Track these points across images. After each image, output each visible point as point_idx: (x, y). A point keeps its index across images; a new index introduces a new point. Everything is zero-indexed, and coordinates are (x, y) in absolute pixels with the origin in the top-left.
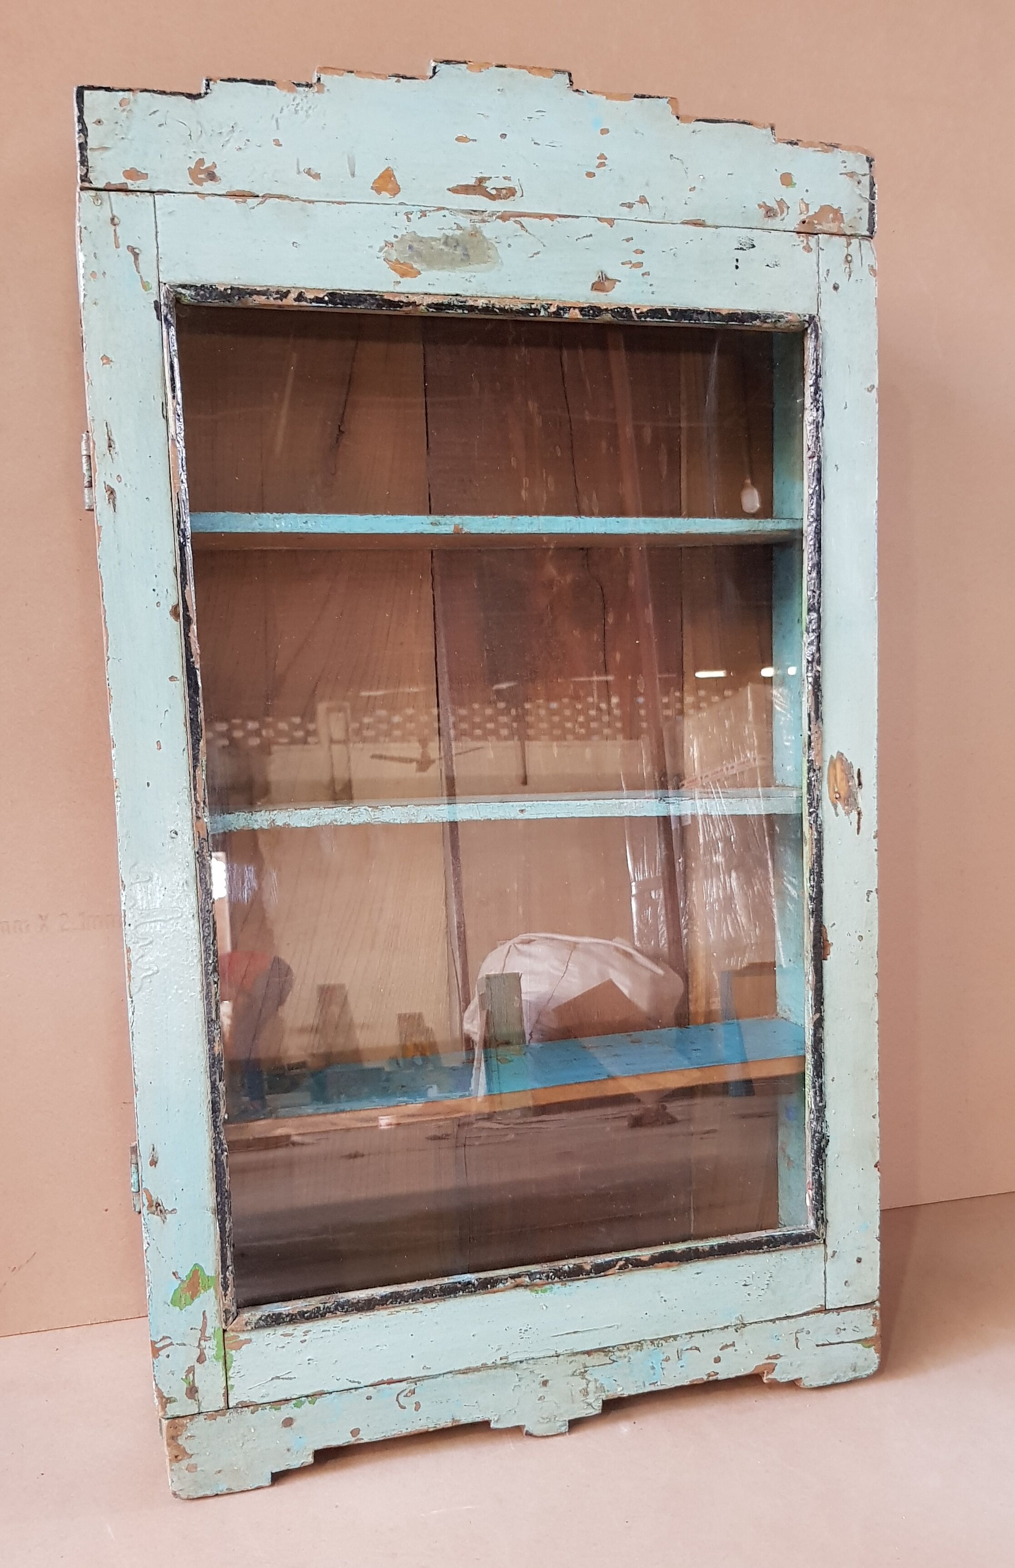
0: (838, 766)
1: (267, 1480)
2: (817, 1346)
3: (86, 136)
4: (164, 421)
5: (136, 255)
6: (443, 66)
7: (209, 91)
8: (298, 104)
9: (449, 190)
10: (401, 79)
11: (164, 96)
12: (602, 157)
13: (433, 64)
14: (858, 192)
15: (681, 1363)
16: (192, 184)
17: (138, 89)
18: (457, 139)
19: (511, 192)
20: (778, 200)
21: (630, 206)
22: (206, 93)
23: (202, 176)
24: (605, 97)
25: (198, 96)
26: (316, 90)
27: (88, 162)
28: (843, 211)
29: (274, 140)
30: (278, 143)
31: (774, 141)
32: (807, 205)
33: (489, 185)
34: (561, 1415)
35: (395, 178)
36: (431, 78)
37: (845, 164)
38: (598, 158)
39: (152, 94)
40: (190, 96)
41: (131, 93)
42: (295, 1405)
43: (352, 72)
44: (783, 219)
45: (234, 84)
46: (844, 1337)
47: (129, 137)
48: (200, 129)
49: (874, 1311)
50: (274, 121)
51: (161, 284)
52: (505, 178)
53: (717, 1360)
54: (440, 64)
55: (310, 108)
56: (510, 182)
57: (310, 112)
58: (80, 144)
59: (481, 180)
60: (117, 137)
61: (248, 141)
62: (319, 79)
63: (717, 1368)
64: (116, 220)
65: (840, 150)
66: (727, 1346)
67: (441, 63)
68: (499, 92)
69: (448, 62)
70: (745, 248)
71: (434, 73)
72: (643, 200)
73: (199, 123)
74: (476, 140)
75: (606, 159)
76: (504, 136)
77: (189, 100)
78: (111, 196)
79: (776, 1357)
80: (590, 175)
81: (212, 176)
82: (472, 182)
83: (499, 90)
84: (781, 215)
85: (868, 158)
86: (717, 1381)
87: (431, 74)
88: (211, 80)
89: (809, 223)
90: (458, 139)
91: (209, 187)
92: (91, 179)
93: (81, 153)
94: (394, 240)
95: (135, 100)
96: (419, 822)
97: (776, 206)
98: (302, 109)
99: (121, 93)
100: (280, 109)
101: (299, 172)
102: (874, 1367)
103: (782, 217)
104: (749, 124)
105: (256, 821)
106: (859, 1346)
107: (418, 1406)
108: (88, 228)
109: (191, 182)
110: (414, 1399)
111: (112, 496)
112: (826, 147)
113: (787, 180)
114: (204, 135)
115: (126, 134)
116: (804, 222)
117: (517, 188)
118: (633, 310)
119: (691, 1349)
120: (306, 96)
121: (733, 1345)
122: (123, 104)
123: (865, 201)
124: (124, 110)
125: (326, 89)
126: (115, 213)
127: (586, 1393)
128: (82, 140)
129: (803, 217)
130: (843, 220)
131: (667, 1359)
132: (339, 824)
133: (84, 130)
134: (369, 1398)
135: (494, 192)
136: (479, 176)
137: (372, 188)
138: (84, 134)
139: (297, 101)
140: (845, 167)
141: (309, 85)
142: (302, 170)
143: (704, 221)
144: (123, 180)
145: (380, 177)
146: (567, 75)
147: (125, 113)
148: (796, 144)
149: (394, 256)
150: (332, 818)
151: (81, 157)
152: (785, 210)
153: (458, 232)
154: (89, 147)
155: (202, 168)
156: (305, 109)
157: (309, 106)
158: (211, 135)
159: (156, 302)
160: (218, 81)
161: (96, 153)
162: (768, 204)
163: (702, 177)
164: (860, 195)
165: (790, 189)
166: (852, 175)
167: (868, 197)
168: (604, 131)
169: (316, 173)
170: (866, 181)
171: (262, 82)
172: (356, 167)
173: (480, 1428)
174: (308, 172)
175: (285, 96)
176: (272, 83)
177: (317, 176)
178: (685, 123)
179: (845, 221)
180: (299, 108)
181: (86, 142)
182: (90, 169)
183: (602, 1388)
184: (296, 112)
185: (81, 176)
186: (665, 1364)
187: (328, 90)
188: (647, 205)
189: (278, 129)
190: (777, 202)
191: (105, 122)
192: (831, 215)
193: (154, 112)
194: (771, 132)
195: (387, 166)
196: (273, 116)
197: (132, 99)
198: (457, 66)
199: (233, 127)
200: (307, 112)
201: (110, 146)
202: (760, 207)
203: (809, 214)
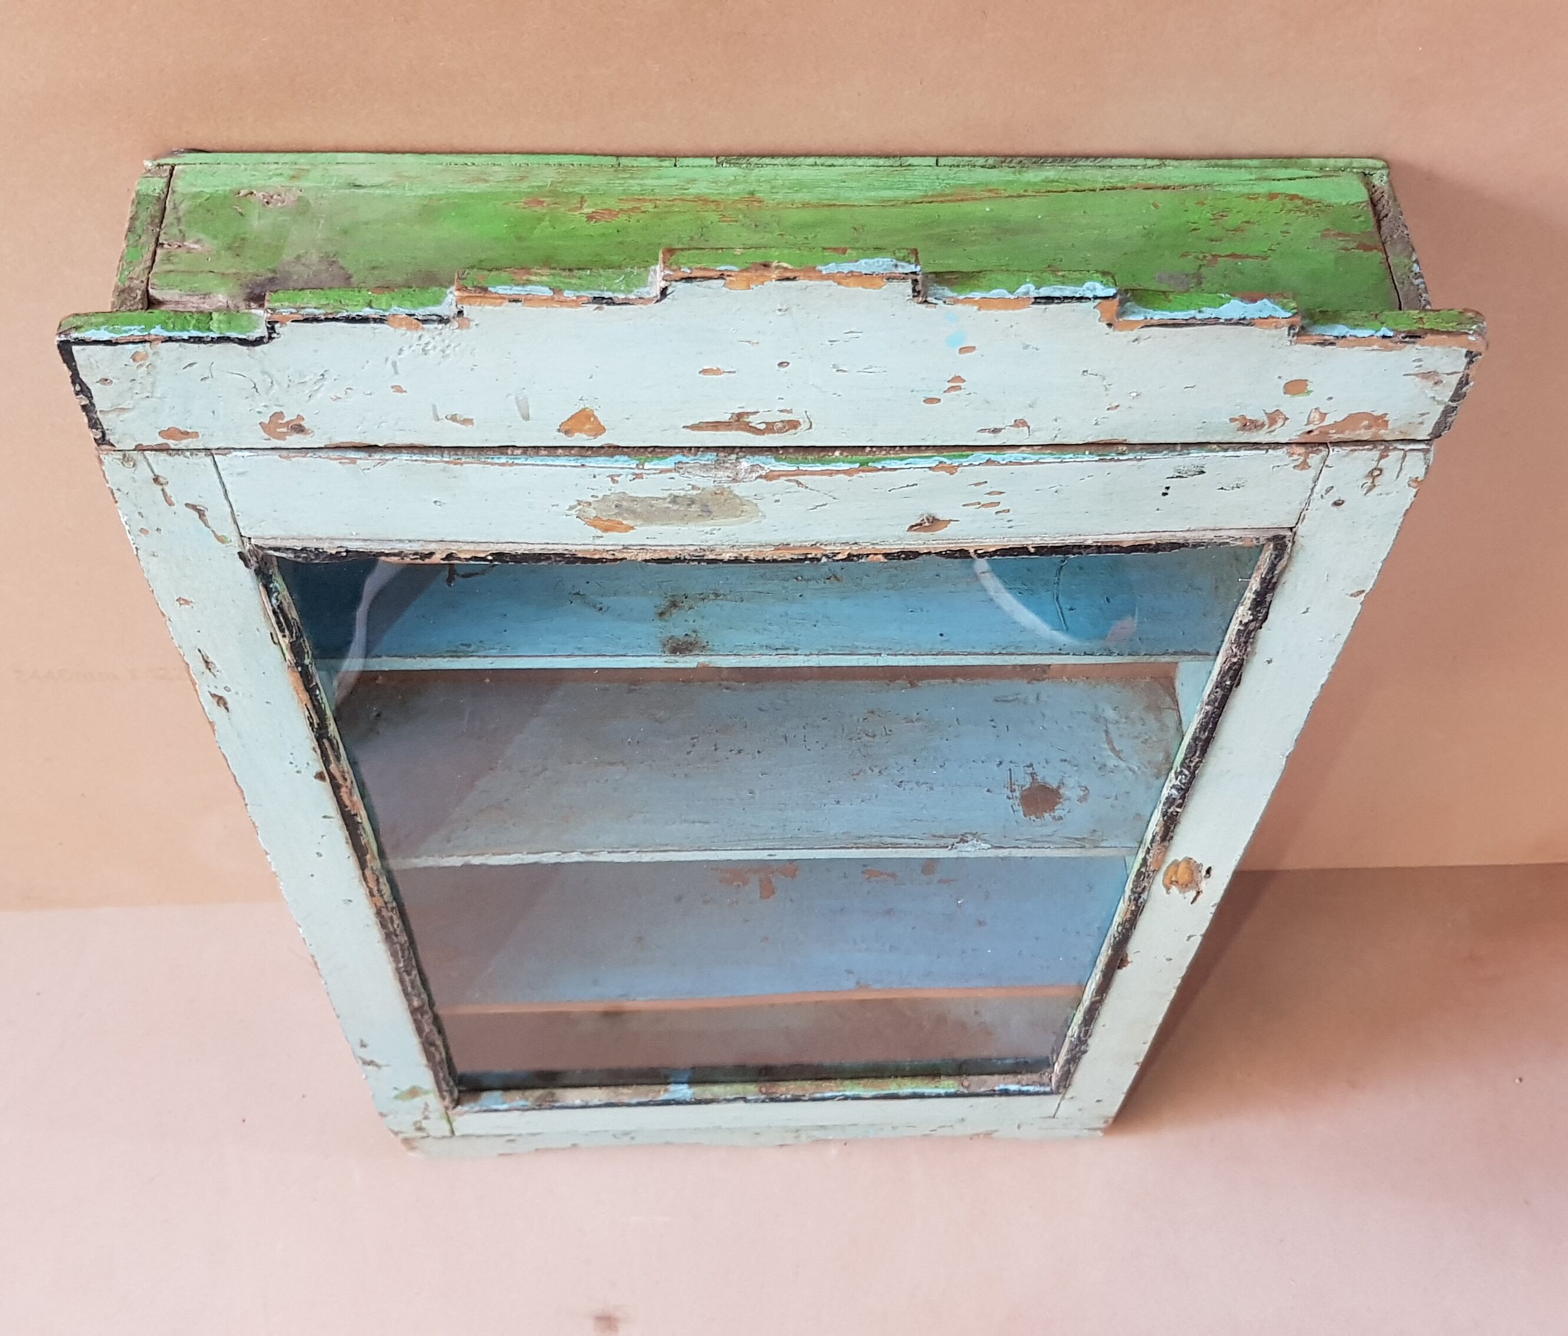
0: (1182, 867)
3: (90, 397)
4: (277, 647)
5: (201, 514)
6: (681, 285)
7: (275, 334)
8: (427, 344)
9: (684, 427)
10: (604, 307)
11: (202, 346)
12: (958, 379)
13: (661, 284)
14: (1432, 393)
16: (269, 439)
17: (157, 341)
18: (701, 372)
19: (793, 424)
20: (1270, 411)
21: (994, 430)
22: (270, 338)
23: (285, 430)
24: (976, 308)
25: (259, 341)
26: (456, 327)
27: (101, 424)
28: (1392, 417)
29: (393, 387)
30: (399, 389)
31: (1290, 342)
32: (1323, 416)
33: (755, 419)
35: (594, 418)
36: (656, 302)
38: (950, 381)
39: (183, 344)
40: (244, 342)
41: (148, 344)
43: (516, 301)
44: (1274, 430)
45: (315, 324)
47: (158, 395)
48: (269, 380)
50: (390, 364)
51: (246, 540)
52: (783, 410)
54: (674, 283)
55: (448, 346)
56: (790, 415)
57: (448, 352)
58: (84, 407)
59: (741, 415)
60: (138, 396)
61: (350, 388)
62: (460, 314)
64: (161, 480)
67: (676, 281)
68: (779, 313)
69: (687, 281)
70: (1185, 475)
71: (663, 294)
72: (1020, 423)
73: (264, 372)
74: (734, 372)
75: (964, 381)
76: (784, 364)
77: (244, 346)
78: (148, 457)
80: (933, 399)
81: (299, 429)
82: (726, 417)
83: (780, 310)
84: (1269, 427)
85: (1469, 352)
87: (657, 295)
88: (276, 324)
89: (1322, 431)
90: (705, 372)
91: (295, 440)
92: (112, 440)
93: (87, 416)
94: (591, 500)
95: (157, 354)
97: (1265, 419)
98: (435, 348)
99: (131, 346)
100: (398, 350)
101: (437, 420)
103: (1273, 427)
104: (1248, 324)
108: (121, 488)
109: (267, 437)
111: (221, 702)
112: (1394, 342)
113: (1297, 387)
114: (276, 386)
115: (151, 392)
117: (801, 420)
118: (972, 551)
120: (440, 335)
122: (137, 358)
123: (1440, 404)
124: (140, 365)
125: (472, 324)
126: (157, 473)
128: (85, 402)
129: (1313, 426)
130: (1387, 426)
133: (84, 392)
135: (763, 426)
136: (738, 409)
137: (558, 431)
138: (87, 396)
139: (426, 338)
140: (1419, 366)
141: (443, 320)
142: (442, 416)
143: (1125, 440)
144: (161, 440)
145: (569, 419)
146: (909, 283)
147: (144, 369)
148: (1335, 343)
149: (592, 513)
151: (89, 420)
152: (1281, 421)
153: (695, 492)
154: (98, 409)
155: (280, 421)
156: (439, 348)
157: (445, 344)
158: (289, 385)
159: (240, 554)
160: (289, 323)
161: (112, 414)
162: (1250, 417)
163: (1136, 393)
164: (1433, 398)
165: (1301, 398)
166: (1427, 375)
167: (1447, 399)
168: (968, 349)
169: (467, 419)
170: (1453, 380)
171: (364, 322)
172: (530, 409)
174: (453, 418)
175: (404, 333)
176: (381, 322)
177: (467, 422)
179: (1391, 426)
180: (429, 347)
181: (92, 403)
182: (106, 431)
184: (425, 351)
185: (95, 440)
187: (477, 325)
188: (1026, 428)
189: (396, 373)
190: (1266, 413)
191: (114, 381)
192: (1366, 423)
193: (191, 365)
194: (1287, 333)
195: (582, 407)
196: (387, 359)
197: (150, 351)
198: (706, 283)
199: (322, 375)
200: (443, 351)
201: (130, 407)
202: (1232, 420)
203: (1325, 423)
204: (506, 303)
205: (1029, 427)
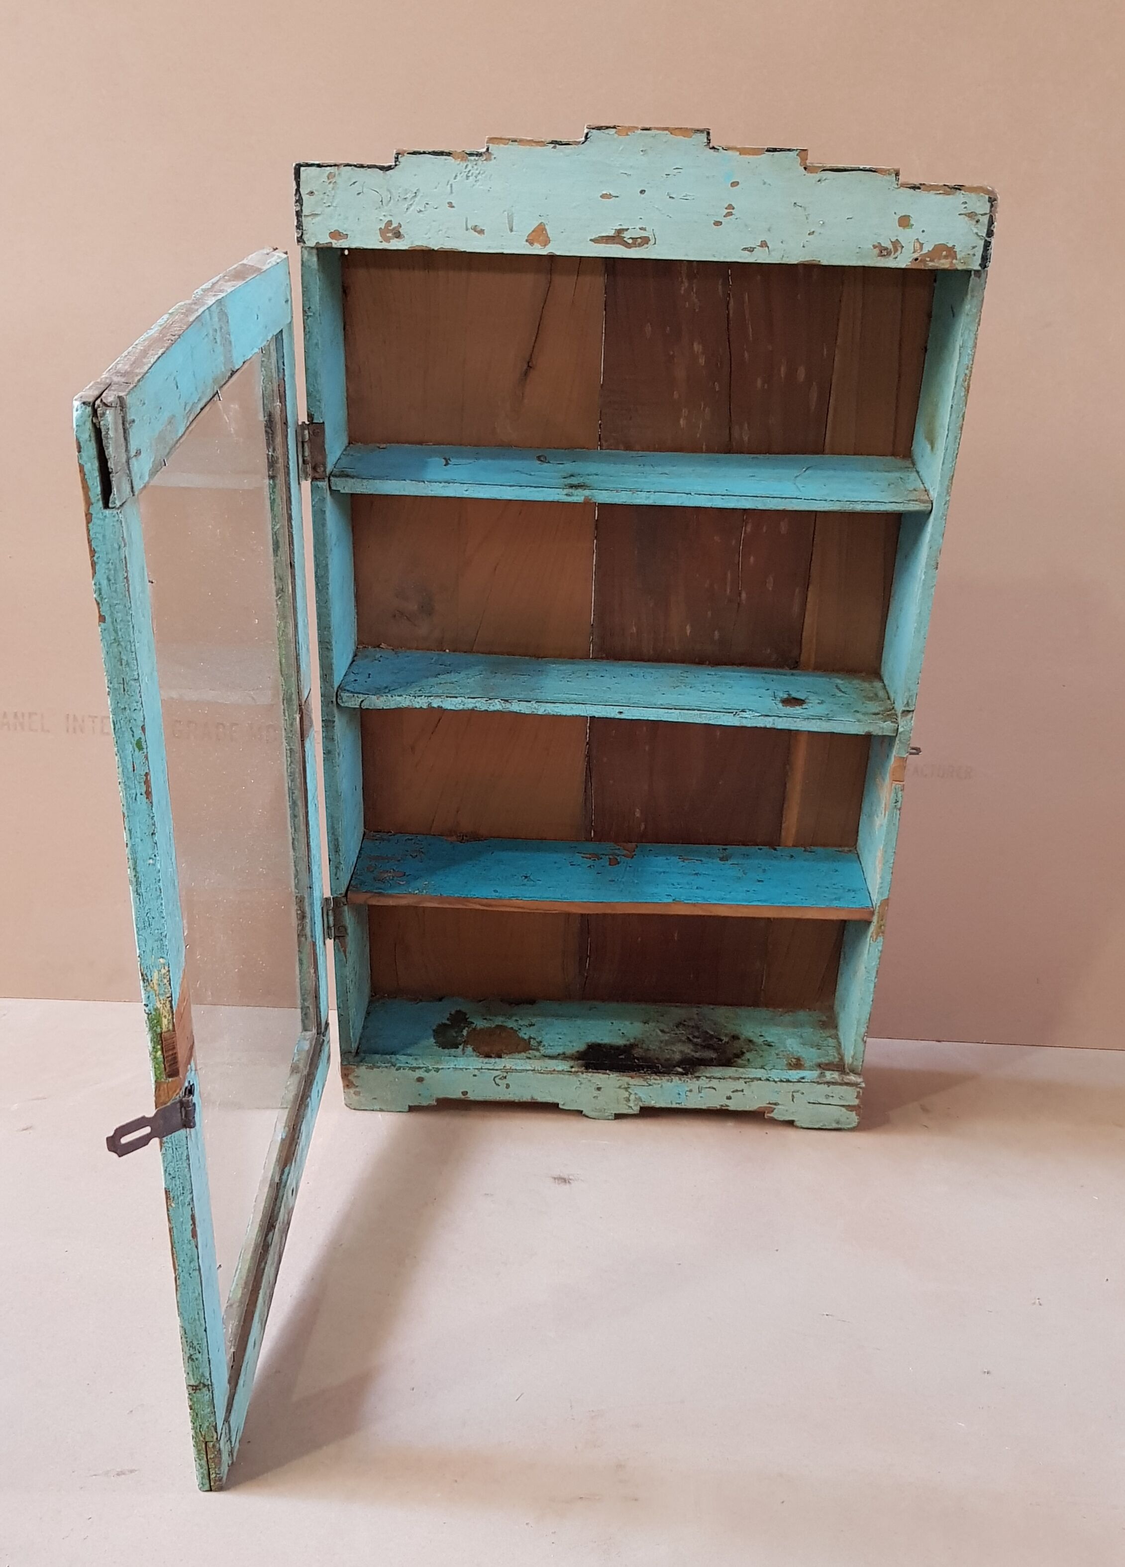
1: (407, 1108)
2: (809, 1103)
3: (302, 205)
6: (594, 131)
7: (397, 163)
8: (469, 171)
9: (591, 240)
10: (557, 146)
11: (362, 169)
12: (730, 207)
13: (586, 131)
14: (975, 231)
15: (701, 1095)
16: (381, 242)
17: (341, 164)
18: (601, 197)
19: (646, 240)
20: (893, 240)
21: (751, 250)
22: (396, 165)
23: (390, 235)
24: (738, 153)
25: (389, 168)
26: (484, 158)
27: (302, 226)
28: (957, 249)
29: (448, 203)
30: (451, 205)
31: (896, 186)
32: (922, 245)
33: (627, 235)
34: (609, 1109)
35: (546, 231)
36: (583, 143)
37: (966, 205)
38: (726, 208)
39: (353, 167)
40: (382, 168)
41: (336, 167)
42: (426, 1071)
43: (515, 141)
44: (896, 258)
45: (418, 155)
46: (830, 1101)
47: (334, 204)
48: (389, 196)
49: (858, 1090)
50: (449, 186)
52: (641, 229)
53: (729, 1098)
54: (592, 130)
55: (479, 173)
56: (645, 232)
57: (479, 177)
58: (297, 212)
59: (620, 231)
60: (325, 205)
61: (427, 204)
62: (488, 149)
63: (728, 1102)
65: (962, 192)
66: (737, 1091)
67: (593, 128)
68: (642, 153)
69: (599, 128)
71: (586, 138)
72: (764, 244)
73: (389, 190)
74: (617, 197)
75: (733, 209)
76: (642, 192)
77: (382, 172)
79: (776, 1104)
80: (718, 223)
81: (398, 235)
82: (612, 233)
83: (642, 151)
84: (894, 254)
85: (990, 198)
86: (727, 1110)
87: (583, 139)
88: (399, 154)
89: (921, 261)
90: (603, 196)
91: (394, 243)
92: (305, 239)
93: (297, 219)
95: (339, 174)
96: (539, 713)
97: (890, 247)
98: (472, 175)
99: (328, 168)
100: (454, 175)
101: (467, 229)
102: (854, 1124)
103: (896, 255)
104: (874, 171)
105: (418, 702)
106: (843, 1109)
107: (508, 1086)
109: (381, 239)
110: (505, 1082)
112: (949, 190)
113: (905, 222)
114: (392, 201)
115: (331, 203)
116: (916, 259)
117: (650, 237)
119: (709, 1088)
120: (476, 164)
121: (742, 1091)
122: (330, 177)
123: (981, 239)
124: (330, 183)
125: (493, 157)
127: (628, 1100)
128: (298, 209)
129: (916, 255)
130: (956, 257)
131: (691, 1091)
132: (478, 709)
133: (299, 201)
134: (475, 1076)
135: (630, 241)
136: (619, 227)
137: (527, 241)
138: (300, 203)
139: (469, 168)
140: (965, 208)
141: (478, 154)
142: (469, 227)
143: (819, 261)
144: (329, 240)
145: (533, 231)
146: (705, 134)
147: (331, 185)
148: (919, 188)
150: (474, 705)
151: (298, 223)
152: (899, 249)
154: (303, 214)
155: (389, 228)
156: (474, 175)
157: (477, 172)
158: (398, 200)
160: (405, 154)
161: (309, 218)
162: (883, 245)
163: (821, 222)
164: (977, 234)
165: (907, 230)
166: (971, 215)
167: (984, 235)
168: (735, 184)
169: (481, 229)
170: (985, 220)
171: (441, 153)
172: (514, 224)
173: (551, 1108)
174: (475, 229)
175: (459, 164)
176: (449, 154)
177: (482, 232)
178: (811, 173)
179: (958, 257)
180: (470, 174)
181: (302, 210)
182: (304, 232)
183: (640, 1099)
184: (468, 177)
185: (297, 237)
186: (688, 1093)
187: (495, 158)
188: (767, 248)
189: (452, 192)
190: (892, 242)
191: (316, 193)
192: (944, 253)
193: (355, 183)
194: (894, 178)
195: (540, 222)
196: (448, 182)
197: (337, 173)
198: (607, 131)
199: (416, 193)
200: (476, 177)
201: (320, 213)
202: (875, 247)
203: (922, 253)
204: (510, 143)
205: (768, 247)
